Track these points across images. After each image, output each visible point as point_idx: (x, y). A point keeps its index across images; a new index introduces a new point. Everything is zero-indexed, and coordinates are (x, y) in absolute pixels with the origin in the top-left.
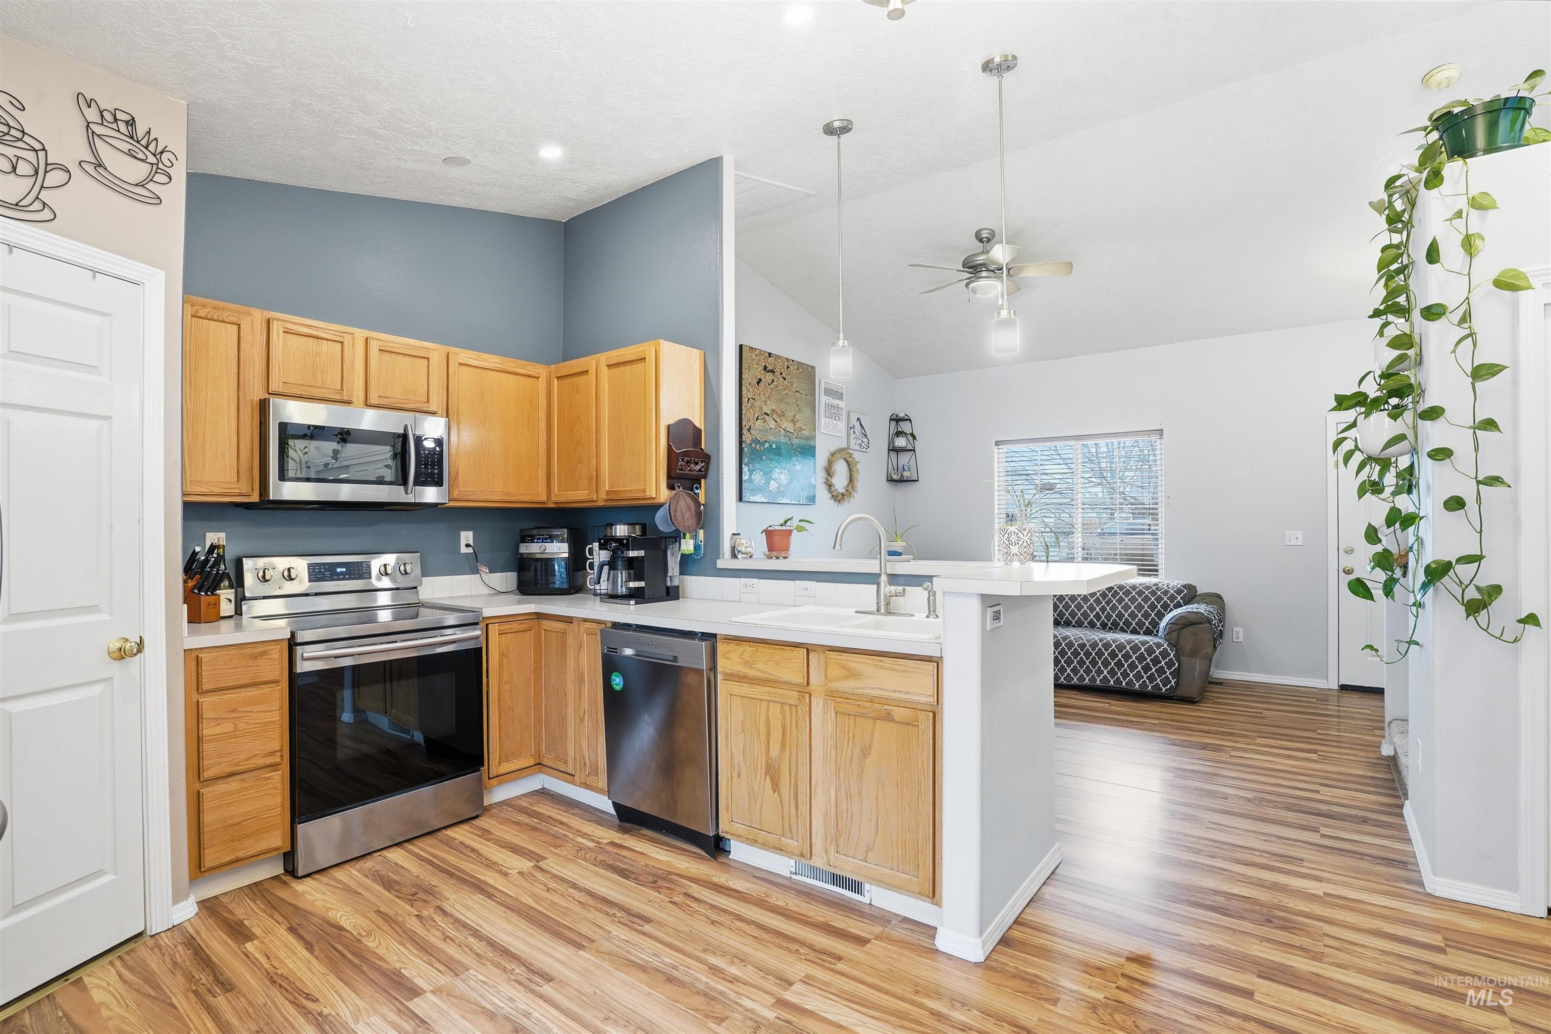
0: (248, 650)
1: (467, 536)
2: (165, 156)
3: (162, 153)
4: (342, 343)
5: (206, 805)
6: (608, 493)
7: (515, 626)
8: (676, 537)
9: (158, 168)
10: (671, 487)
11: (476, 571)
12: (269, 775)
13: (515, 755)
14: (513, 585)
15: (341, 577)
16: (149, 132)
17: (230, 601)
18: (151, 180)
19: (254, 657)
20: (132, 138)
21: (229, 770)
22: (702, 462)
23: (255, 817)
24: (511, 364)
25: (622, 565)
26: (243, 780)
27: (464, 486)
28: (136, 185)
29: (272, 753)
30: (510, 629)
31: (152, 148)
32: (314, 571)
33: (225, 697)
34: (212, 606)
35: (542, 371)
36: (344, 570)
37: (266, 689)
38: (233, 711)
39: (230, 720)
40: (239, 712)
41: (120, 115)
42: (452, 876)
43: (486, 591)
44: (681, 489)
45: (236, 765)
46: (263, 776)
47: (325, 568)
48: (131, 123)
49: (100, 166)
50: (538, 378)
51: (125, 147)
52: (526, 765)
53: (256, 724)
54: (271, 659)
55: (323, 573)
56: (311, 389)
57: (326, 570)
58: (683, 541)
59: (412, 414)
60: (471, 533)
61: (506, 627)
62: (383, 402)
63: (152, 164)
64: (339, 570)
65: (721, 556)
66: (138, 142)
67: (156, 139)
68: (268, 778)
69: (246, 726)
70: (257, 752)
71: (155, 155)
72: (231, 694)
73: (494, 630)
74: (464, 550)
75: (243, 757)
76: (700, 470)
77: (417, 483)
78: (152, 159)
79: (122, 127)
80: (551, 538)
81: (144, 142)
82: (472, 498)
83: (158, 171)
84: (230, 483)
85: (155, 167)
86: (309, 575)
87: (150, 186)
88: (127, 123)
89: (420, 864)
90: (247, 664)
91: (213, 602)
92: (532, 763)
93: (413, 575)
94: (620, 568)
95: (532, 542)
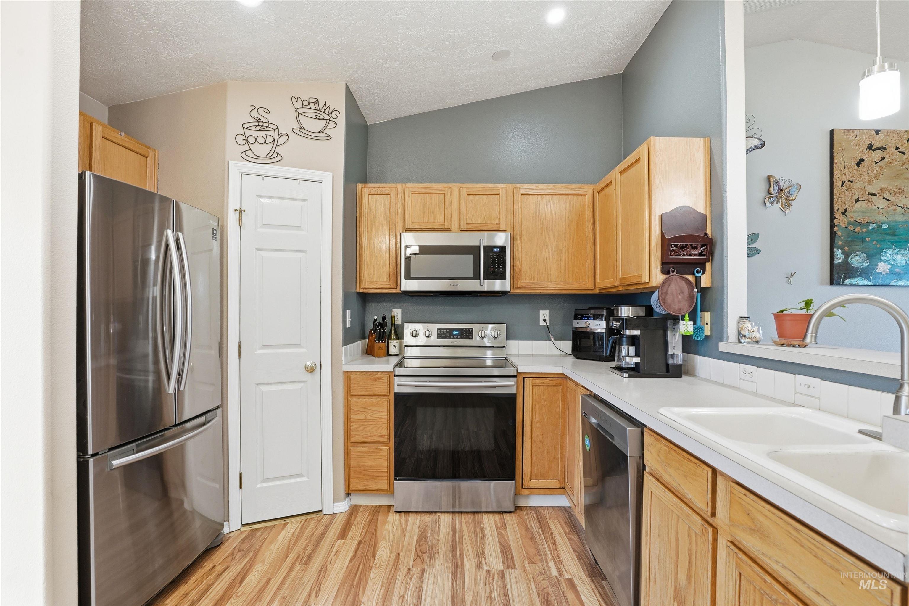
0: (374, 376)
1: (544, 314)
2: (333, 115)
3: (332, 112)
4: (444, 194)
5: (352, 456)
6: (621, 279)
7: (546, 382)
8: (676, 319)
9: (330, 121)
10: (665, 271)
11: (550, 339)
12: (381, 448)
13: (545, 477)
14: (569, 350)
15: (455, 337)
16: (325, 104)
17: (395, 346)
18: (326, 128)
19: (375, 380)
20: (317, 110)
21: (363, 440)
22: (702, 246)
23: (374, 470)
24: (562, 189)
25: (627, 342)
26: (369, 448)
27: (526, 279)
28: (319, 132)
29: (383, 436)
30: (542, 383)
31: (327, 112)
32: (441, 333)
33: (360, 399)
34: (381, 349)
35: (588, 189)
36: (458, 333)
37: (381, 399)
38: (365, 408)
39: (363, 413)
40: (367, 409)
41: (312, 101)
42: (453, 550)
43: (558, 353)
44: (675, 273)
45: (366, 438)
46: (379, 448)
47: (446, 331)
48: (317, 102)
49: (301, 128)
50: (585, 195)
51: (313, 115)
52: (553, 486)
53: (376, 417)
54: (383, 382)
55: (445, 334)
56: (427, 225)
57: (447, 332)
58: (681, 322)
59: (484, 233)
60: (547, 312)
61: (538, 381)
62: (470, 227)
63: (327, 120)
64: (455, 333)
65: (725, 339)
66: (320, 111)
67: (329, 107)
68: (381, 450)
69: (370, 418)
70: (376, 434)
71: (328, 115)
72: (364, 398)
73: (528, 383)
74: (542, 323)
75: (369, 434)
76: (701, 254)
77: (486, 277)
78: (327, 117)
79: (312, 106)
80: (595, 317)
81: (323, 110)
82: (533, 286)
83: (330, 122)
84: (385, 282)
85: (328, 120)
86: (437, 335)
87: (327, 131)
88: (314, 103)
89: (449, 533)
90: (371, 383)
91: (381, 347)
92: (558, 486)
93: (500, 338)
94: (624, 344)
95: (581, 319)
